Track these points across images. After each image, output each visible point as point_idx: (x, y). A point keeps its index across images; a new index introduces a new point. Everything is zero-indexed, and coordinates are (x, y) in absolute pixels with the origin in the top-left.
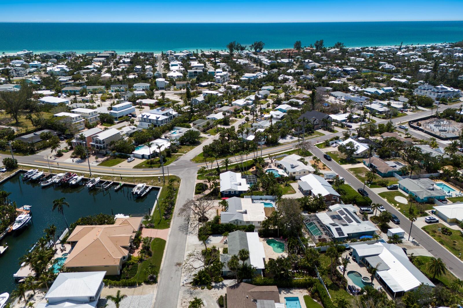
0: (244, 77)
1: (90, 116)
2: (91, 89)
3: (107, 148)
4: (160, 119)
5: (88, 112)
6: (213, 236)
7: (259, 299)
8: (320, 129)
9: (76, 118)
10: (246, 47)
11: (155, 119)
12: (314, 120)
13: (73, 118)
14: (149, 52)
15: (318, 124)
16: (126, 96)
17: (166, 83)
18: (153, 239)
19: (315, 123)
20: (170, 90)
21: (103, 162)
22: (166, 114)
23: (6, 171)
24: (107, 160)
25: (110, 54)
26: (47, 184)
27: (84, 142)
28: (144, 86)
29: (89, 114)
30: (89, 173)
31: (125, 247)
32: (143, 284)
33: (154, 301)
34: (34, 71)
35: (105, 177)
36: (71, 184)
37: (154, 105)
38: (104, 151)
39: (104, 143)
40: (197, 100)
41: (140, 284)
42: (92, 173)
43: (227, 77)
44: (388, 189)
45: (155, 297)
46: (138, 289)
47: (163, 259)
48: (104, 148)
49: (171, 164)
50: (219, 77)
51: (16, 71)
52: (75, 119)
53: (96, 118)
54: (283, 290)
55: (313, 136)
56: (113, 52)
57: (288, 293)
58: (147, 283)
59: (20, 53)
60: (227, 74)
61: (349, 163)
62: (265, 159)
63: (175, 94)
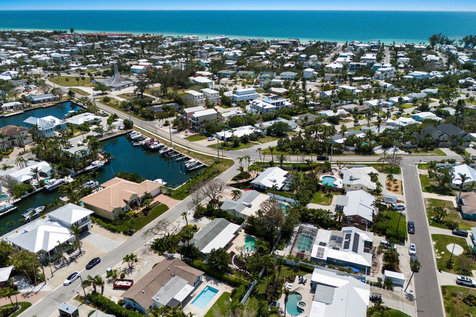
0: (409, 75)
1: (212, 96)
2: (242, 73)
3: (199, 125)
4: (265, 108)
5: (211, 93)
6: (207, 218)
7: (177, 275)
8: (448, 147)
9: (199, 97)
10: (454, 41)
11: (262, 106)
12: (440, 134)
13: (196, 96)
14: (332, 42)
15: (446, 141)
16: (263, 83)
17: (313, 74)
18: (160, 204)
19: (441, 139)
20: (315, 82)
21: (191, 136)
22: (278, 104)
23: (123, 129)
24: (195, 135)
25: (291, 42)
26: (138, 144)
27: (185, 117)
28: (290, 75)
29: (212, 94)
30: (170, 142)
31: (125, 201)
32: (122, 233)
33: (117, 247)
34: (216, 55)
35: (180, 148)
36: (151, 148)
37: (282, 95)
38: (196, 128)
39: (198, 120)
40: (326, 94)
41: (119, 232)
42: (172, 143)
43: (391, 74)
44: (453, 233)
45: (119, 245)
46: (116, 235)
47: (152, 222)
48: (197, 125)
49: (241, 150)
50: (379, 73)
51: (200, 53)
52: (197, 97)
53: (218, 99)
54: (214, 280)
55: (428, 154)
56: (296, 40)
57: (214, 284)
58: (125, 233)
59: (218, 38)
60: (392, 70)
61: (436, 193)
62: (332, 165)
63: (316, 86)
